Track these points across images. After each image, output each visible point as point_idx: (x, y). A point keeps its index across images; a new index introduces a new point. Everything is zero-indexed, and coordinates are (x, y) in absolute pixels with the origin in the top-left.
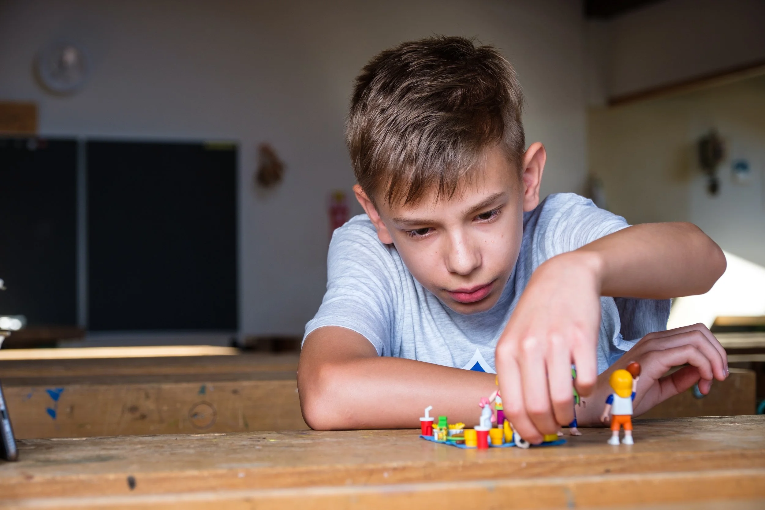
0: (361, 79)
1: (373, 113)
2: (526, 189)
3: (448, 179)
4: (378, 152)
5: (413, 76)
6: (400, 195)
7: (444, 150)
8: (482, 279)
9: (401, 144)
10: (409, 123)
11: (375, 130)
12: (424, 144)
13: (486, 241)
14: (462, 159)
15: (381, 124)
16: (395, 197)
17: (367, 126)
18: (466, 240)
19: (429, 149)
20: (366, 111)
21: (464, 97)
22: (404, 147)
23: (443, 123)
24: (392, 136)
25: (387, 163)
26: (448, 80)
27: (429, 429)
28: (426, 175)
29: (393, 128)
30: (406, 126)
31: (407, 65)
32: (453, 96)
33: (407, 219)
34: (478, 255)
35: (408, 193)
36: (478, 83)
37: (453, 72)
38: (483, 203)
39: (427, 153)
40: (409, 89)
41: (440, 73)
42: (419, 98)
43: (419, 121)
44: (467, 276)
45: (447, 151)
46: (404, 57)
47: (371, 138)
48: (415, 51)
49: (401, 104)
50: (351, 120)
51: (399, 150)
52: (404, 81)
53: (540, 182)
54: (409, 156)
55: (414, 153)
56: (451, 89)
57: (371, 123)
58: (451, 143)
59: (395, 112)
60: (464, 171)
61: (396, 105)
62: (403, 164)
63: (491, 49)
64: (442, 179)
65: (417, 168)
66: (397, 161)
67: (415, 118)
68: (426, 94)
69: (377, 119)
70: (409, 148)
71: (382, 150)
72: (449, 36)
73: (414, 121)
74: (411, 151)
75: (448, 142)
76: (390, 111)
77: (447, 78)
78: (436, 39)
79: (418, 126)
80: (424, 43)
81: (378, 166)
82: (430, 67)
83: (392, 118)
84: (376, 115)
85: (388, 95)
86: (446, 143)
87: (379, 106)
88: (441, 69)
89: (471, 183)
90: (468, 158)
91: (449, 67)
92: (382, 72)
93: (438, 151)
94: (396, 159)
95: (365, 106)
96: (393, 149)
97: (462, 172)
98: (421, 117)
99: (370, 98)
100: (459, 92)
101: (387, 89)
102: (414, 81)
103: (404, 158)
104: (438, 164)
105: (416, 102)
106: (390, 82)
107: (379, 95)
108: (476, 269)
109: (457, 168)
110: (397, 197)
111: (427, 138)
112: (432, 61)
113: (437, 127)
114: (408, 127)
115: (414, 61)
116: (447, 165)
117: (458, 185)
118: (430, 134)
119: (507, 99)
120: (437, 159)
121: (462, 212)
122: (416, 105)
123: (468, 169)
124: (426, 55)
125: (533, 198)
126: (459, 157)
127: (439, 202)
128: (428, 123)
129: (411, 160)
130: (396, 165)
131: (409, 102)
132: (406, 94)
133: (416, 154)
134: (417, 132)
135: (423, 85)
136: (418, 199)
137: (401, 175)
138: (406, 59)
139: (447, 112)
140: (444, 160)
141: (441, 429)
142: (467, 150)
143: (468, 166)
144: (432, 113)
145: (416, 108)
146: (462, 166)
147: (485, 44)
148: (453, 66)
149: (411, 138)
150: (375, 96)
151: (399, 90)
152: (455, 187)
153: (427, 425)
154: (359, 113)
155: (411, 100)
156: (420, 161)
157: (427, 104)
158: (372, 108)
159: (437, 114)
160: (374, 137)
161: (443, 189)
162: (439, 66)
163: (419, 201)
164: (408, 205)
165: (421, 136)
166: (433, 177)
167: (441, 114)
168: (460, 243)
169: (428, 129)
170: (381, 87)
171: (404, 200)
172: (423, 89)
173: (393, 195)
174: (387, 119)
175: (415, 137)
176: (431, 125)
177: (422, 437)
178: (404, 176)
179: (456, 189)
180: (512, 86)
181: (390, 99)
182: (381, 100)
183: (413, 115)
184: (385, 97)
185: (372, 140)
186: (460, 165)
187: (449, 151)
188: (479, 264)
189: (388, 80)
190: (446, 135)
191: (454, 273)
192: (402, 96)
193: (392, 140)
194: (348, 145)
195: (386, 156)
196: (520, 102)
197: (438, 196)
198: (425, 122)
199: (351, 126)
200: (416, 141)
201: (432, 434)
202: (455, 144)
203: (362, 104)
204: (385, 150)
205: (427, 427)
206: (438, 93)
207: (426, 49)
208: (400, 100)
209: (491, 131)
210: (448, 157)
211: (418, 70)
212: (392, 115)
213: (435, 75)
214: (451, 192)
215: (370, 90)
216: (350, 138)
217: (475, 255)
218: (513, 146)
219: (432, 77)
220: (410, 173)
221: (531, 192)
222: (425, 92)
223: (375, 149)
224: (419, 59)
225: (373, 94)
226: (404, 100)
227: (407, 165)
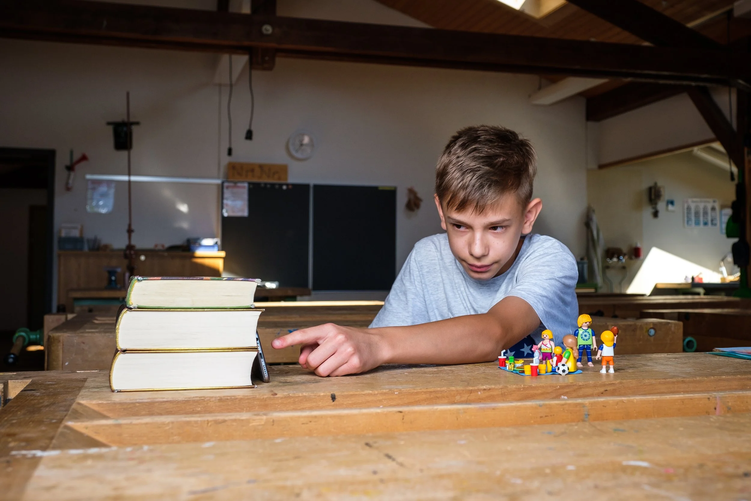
0: (454, 137)
1: (453, 157)
2: (526, 221)
3: (481, 203)
4: (448, 178)
5: (480, 144)
6: (453, 205)
7: (483, 187)
8: (486, 262)
9: (461, 178)
10: (469, 168)
11: (451, 166)
12: (473, 181)
13: (494, 242)
14: (491, 195)
15: (455, 164)
16: (451, 205)
17: (448, 162)
18: (482, 239)
19: (475, 185)
20: (450, 155)
21: (503, 162)
22: (462, 180)
23: (487, 173)
24: (458, 172)
25: (451, 186)
26: (497, 151)
27: (504, 363)
28: (470, 198)
29: (460, 168)
30: (467, 169)
31: (479, 137)
32: (497, 160)
33: (454, 218)
34: (487, 249)
35: (457, 205)
36: (513, 157)
37: (502, 147)
38: (497, 222)
39: (474, 186)
40: (475, 150)
41: (495, 146)
42: (478, 156)
43: (475, 168)
44: (478, 259)
45: (485, 189)
46: (479, 132)
47: (447, 170)
48: (486, 131)
49: (469, 156)
50: (442, 157)
51: (459, 180)
52: (474, 144)
53: (535, 220)
54: (464, 185)
55: (467, 185)
56: (497, 156)
57: (450, 162)
58: (488, 185)
59: (464, 160)
60: (491, 202)
61: (465, 156)
62: (459, 189)
63: (527, 141)
64: (477, 203)
65: (466, 193)
66: (457, 185)
67: (473, 166)
68: (483, 155)
69: (454, 160)
70: (464, 181)
71: (451, 178)
72: (507, 128)
73: (472, 167)
74: (466, 183)
75: (487, 184)
76: (461, 159)
77: (497, 150)
78: (501, 127)
79: (473, 171)
80: (493, 128)
81: (447, 186)
82: (490, 141)
83: (461, 163)
84: (454, 158)
85: (464, 150)
86: (485, 184)
87: (457, 154)
88: (496, 144)
89: (493, 210)
90: (494, 196)
91: (500, 144)
92: (465, 137)
93: (480, 187)
94: (456, 185)
95: (450, 152)
96: (456, 179)
97: (489, 202)
98: (476, 167)
99: (454, 149)
100: (502, 159)
101: (464, 146)
102: (479, 146)
103: (461, 185)
104: (477, 195)
105: (476, 158)
106: (467, 143)
107: (458, 148)
108: (484, 256)
109: (487, 199)
110: (452, 205)
111: (476, 179)
112: (493, 138)
113: (483, 174)
114: (468, 169)
115: (483, 136)
116: (482, 196)
117: (486, 208)
118: (478, 177)
119: (527, 170)
120: (478, 191)
121: (484, 224)
122: (476, 160)
123: (493, 201)
124: (490, 135)
125: (529, 227)
126: (490, 194)
127: (473, 214)
128: (479, 171)
129: (464, 187)
130: (455, 188)
131: (472, 157)
132: (473, 152)
133: (467, 186)
134: (471, 174)
135: (483, 150)
136: (462, 209)
137: (457, 194)
138: (479, 133)
139: (491, 168)
140: (481, 193)
141: (510, 364)
142: (495, 191)
143: (494, 200)
144: (483, 166)
145: (476, 161)
146: (490, 199)
147: (525, 138)
148: (503, 145)
149: (467, 176)
150: (457, 148)
151: (470, 149)
152: (484, 209)
153: (502, 361)
154: (446, 155)
155: (474, 156)
156: (469, 190)
157: (481, 161)
158: (453, 154)
159: (485, 168)
160: (449, 170)
161: (477, 208)
162: (495, 142)
163: (463, 211)
164: (456, 211)
165: (473, 176)
166: (474, 200)
167: (487, 168)
168: (479, 240)
169: (478, 173)
170: (461, 144)
171: (455, 208)
172: (482, 152)
173: (450, 204)
174: (458, 162)
175: (470, 176)
176: (480, 172)
177: (499, 367)
178: (458, 195)
179: (484, 210)
180: (532, 165)
181: (463, 152)
182: (459, 151)
183: (473, 164)
184: (462, 150)
185: (448, 171)
186: (489, 198)
187: (486, 189)
188: (486, 254)
189: (466, 142)
190: (487, 180)
191: (472, 255)
192: (470, 152)
193: (457, 174)
194: (436, 170)
195: (452, 182)
196: (534, 174)
197: (473, 212)
198: (477, 170)
199: (440, 160)
200: (469, 178)
201: (505, 366)
202: (490, 186)
203: (449, 151)
204: (452, 178)
205: (502, 362)
206: (490, 156)
207: (492, 131)
208: (468, 154)
209: (512, 185)
210: (484, 192)
211: (483, 141)
212: (462, 161)
213: (490, 146)
214: (481, 211)
215: (456, 144)
216: (438, 167)
217: (485, 248)
218: (523, 196)
219: (489, 147)
220: (462, 195)
221: (528, 224)
222: (483, 154)
223: (448, 176)
224: (486, 135)
225: (456, 147)
226: (470, 155)
227: (462, 190)
